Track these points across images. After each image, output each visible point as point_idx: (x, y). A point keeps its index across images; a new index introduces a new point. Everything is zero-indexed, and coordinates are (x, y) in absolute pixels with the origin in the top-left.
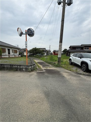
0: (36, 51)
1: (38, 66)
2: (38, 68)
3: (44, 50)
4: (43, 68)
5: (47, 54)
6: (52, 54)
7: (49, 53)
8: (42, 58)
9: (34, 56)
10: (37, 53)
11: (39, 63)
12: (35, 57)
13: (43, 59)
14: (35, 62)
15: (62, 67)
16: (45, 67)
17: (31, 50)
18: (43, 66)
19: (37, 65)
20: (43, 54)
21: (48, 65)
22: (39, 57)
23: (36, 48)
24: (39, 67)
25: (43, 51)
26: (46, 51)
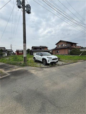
4: (6, 72)
5: (8, 54)
7: (10, 53)
15: (28, 66)
16: (9, 70)
18: (6, 69)
21: (12, 67)
25: (2, 51)
26: (7, 50)
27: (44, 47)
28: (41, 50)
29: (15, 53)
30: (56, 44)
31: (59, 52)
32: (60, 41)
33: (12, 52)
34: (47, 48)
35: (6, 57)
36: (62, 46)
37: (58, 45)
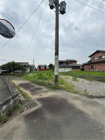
0: (14, 66)
1: (21, 92)
2: (22, 98)
3: (26, 64)
5: (30, 70)
6: (37, 69)
7: (33, 69)
8: (25, 77)
9: (10, 75)
10: (16, 69)
11: (21, 85)
12: (13, 75)
13: (28, 78)
14: (14, 84)
17: (5, 65)
19: (19, 90)
20: (25, 70)
22: (20, 76)
23: (14, 62)
24: (24, 95)
25: (25, 66)
26: (29, 66)
27: (72, 61)
28: (67, 65)
29: (37, 68)
30: (90, 56)
31: (94, 67)
32: (98, 52)
33: (34, 68)
34: (76, 62)
35: (29, 72)
36: (100, 59)
37: (93, 57)
